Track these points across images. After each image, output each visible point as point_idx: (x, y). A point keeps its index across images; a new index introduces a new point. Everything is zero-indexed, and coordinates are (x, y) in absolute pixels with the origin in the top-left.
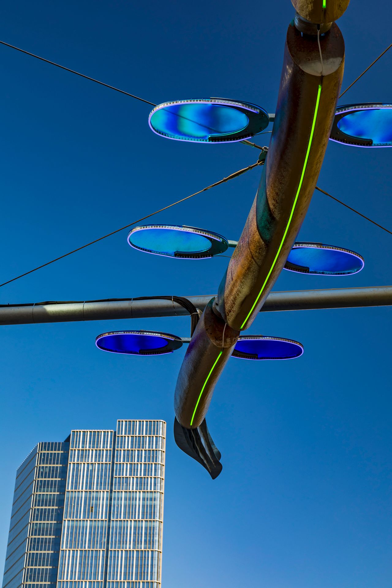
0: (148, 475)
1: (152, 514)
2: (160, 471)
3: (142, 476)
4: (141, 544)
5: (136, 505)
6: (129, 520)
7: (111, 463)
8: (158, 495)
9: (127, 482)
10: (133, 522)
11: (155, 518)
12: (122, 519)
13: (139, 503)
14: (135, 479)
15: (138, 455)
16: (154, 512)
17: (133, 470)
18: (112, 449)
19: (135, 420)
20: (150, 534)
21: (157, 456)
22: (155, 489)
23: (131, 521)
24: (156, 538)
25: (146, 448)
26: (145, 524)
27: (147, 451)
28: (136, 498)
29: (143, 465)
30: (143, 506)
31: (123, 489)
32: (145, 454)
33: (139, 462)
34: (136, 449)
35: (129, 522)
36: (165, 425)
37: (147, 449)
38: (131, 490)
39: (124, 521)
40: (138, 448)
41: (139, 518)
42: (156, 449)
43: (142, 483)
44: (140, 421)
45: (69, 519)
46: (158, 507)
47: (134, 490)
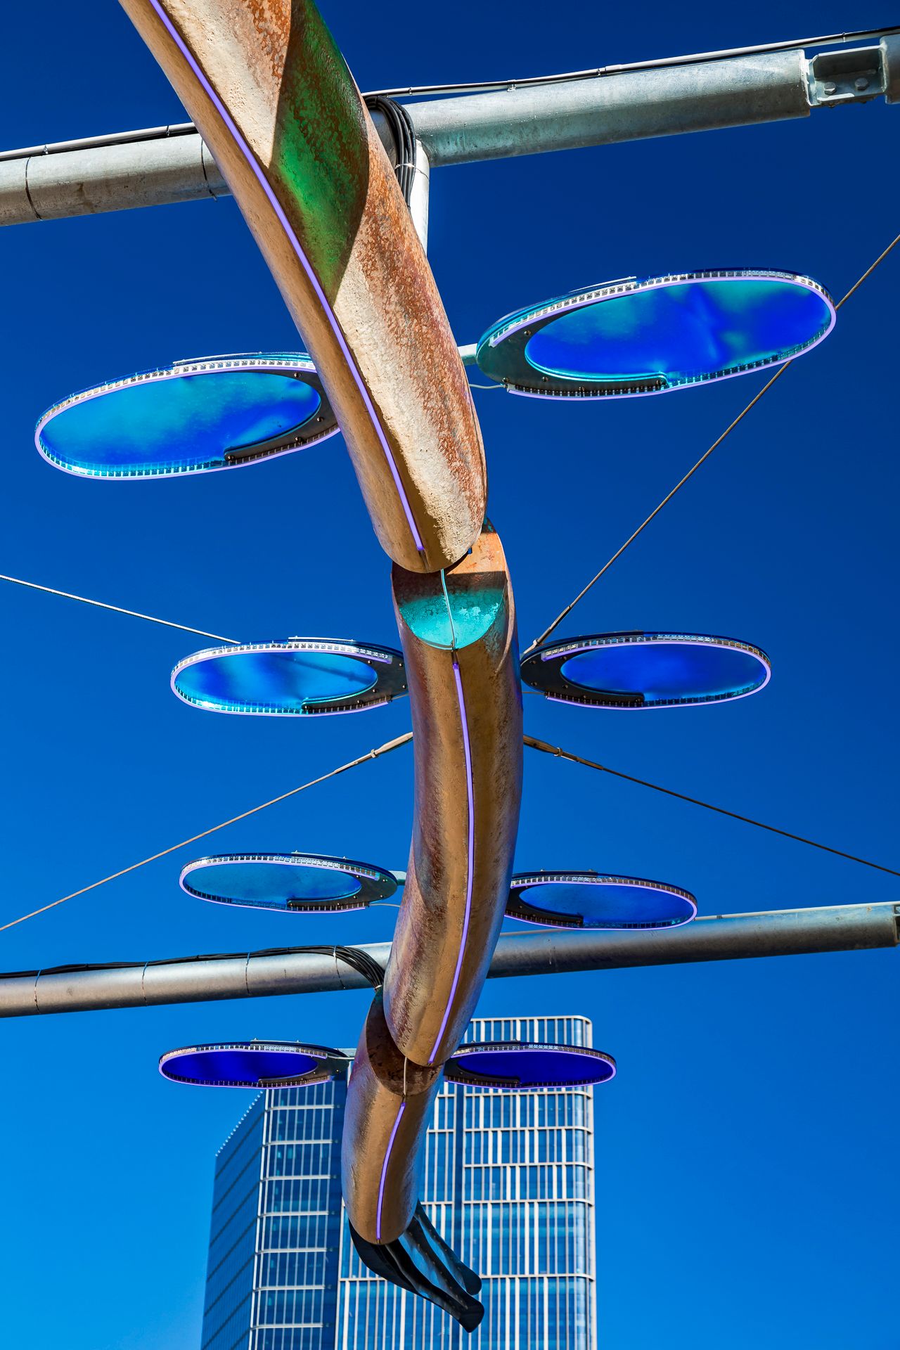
0: (552, 1160)
1: (567, 1261)
2: (580, 1147)
3: (536, 1162)
4: (542, 1338)
5: (523, 1239)
6: (507, 1277)
7: (454, 1130)
8: (578, 1211)
9: (496, 1180)
10: (517, 1281)
11: (575, 1271)
12: (489, 1275)
13: (531, 1233)
14: (518, 1171)
15: (523, 1110)
16: (571, 1255)
17: (512, 1147)
18: (455, 1095)
19: (511, 1019)
20: (563, 1311)
21: (571, 1110)
22: (570, 1195)
23: (513, 1280)
24: (580, 1323)
25: (542, 1090)
26: (549, 1286)
27: (546, 1098)
28: (523, 1221)
29: (536, 1134)
30: (543, 1240)
31: (487, 1198)
32: (542, 1105)
33: (525, 1126)
34: (518, 1094)
35: (508, 1282)
36: (590, 1028)
37: (545, 1091)
38: (509, 1200)
39: (495, 1279)
40: (521, 1091)
41: (532, 1271)
42: (569, 1092)
43: (535, 1182)
44: (523, 1022)
45: (354, 1278)
46: (581, 1241)
47: (518, 1200)
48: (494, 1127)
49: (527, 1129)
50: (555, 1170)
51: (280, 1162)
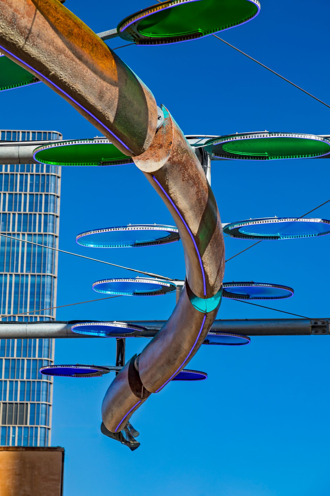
0: (36, 211)
1: (42, 266)
2: (52, 204)
3: (27, 212)
4: (26, 307)
5: (18, 253)
6: (8, 273)
8: (49, 239)
9: (4, 220)
10: (14, 276)
11: (46, 272)
13: (22, 250)
14: (17, 216)
15: (21, 182)
16: (45, 264)
17: (14, 202)
19: (17, 131)
20: (38, 293)
21: (49, 183)
22: (45, 230)
23: (11, 275)
24: (47, 300)
25: (32, 171)
26: (31, 279)
27: (35, 176)
28: (18, 243)
29: (28, 196)
30: (29, 254)
32: (32, 180)
33: (22, 191)
34: (19, 173)
35: (8, 276)
37: (34, 172)
38: (11, 231)
40: (21, 172)
41: (22, 271)
42: (48, 174)
43: (26, 222)
46: (50, 255)
47: (16, 232)
48: (4, 191)
49: (23, 193)
50: (38, 216)
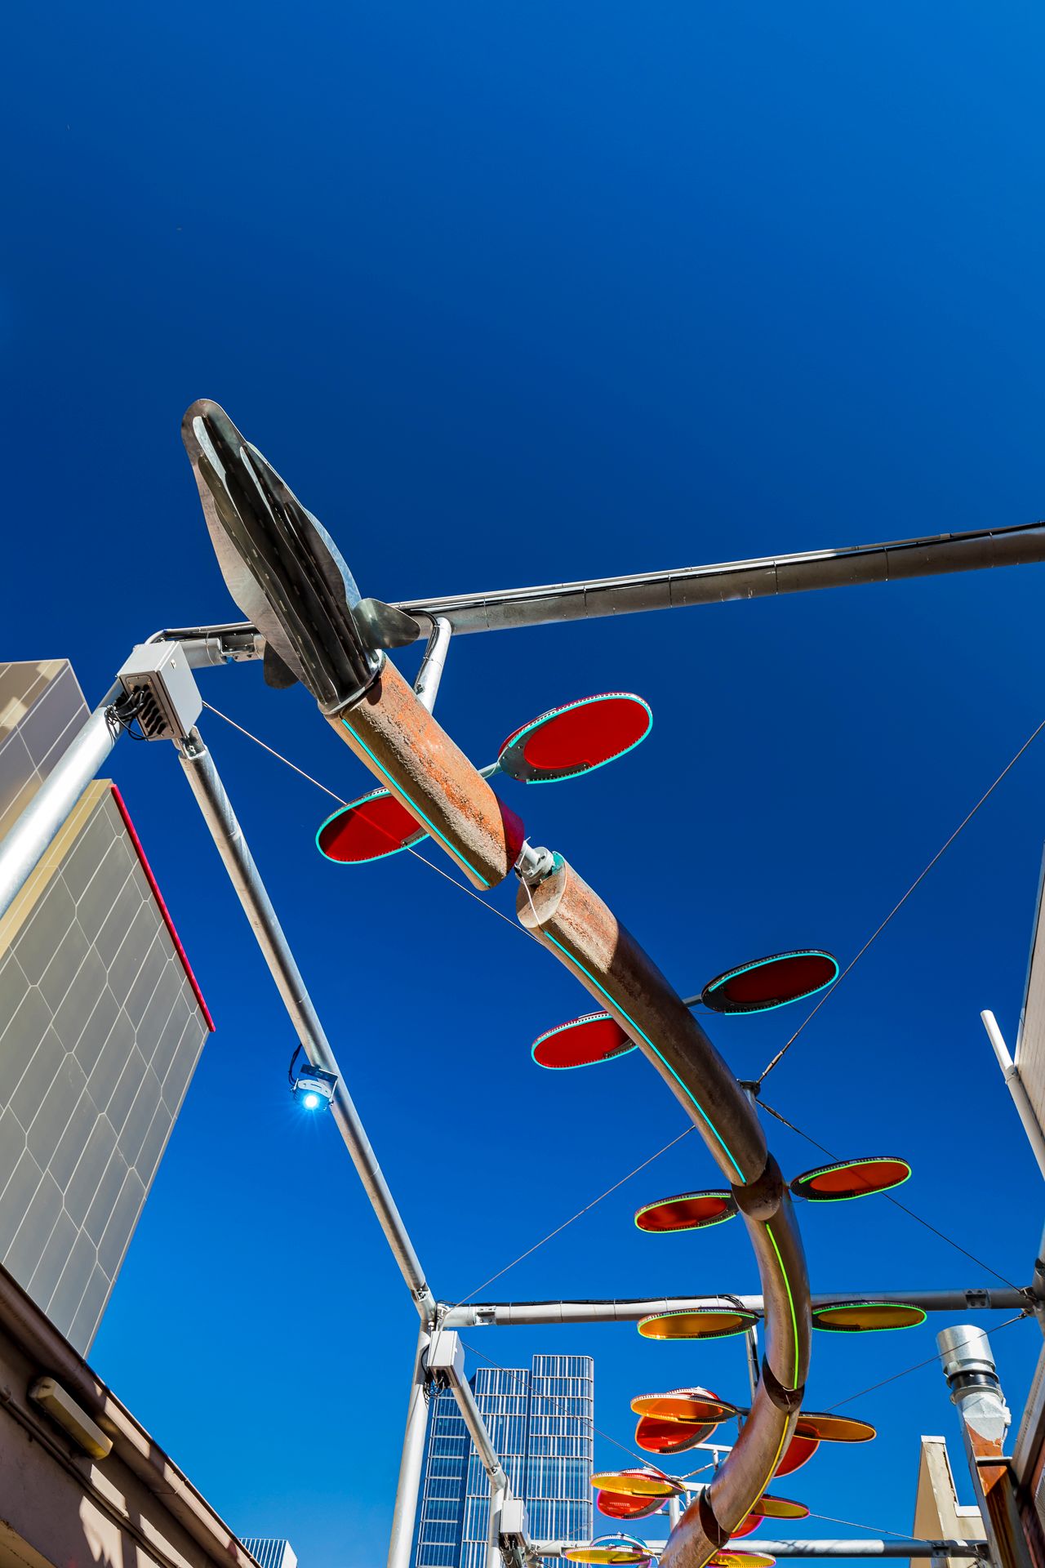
0: (573, 1435)
1: (579, 1492)
2: (587, 1428)
3: (565, 1435)
5: (558, 1478)
6: (549, 1499)
7: (526, 1415)
8: (585, 1463)
9: (546, 1444)
10: (554, 1502)
11: (583, 1498)
12: (541, 1498)
13: (562, 1475)
14: (556, 1439)
15: (560, 1406)
16: (581, 1489)
17: (554, 1426)
18: (527, 1396)
19: (555, 1356)
20: (577, 1520)
21: (583, 1407)
22: (581, 1455)
23: (552, 1501)
24: (585, 1528)
25: (569, 1395)
26: (570, 1506)
27: (571, 1400)
28: (558, 1467)
29: (566, 1419)
30: (567, 1479)
31: (541, 1454)
32: (569, 1404)
34: (557, 1397)
36: (592, 1363)
37: (571, 1396)
38: (551, 1456)
39: (543, 1501)
40: (559, 1396)
41: (562, 1497)
42: (582, 1398)
43: (565, 1446)
44: (561, 1358)
45: (474, 1496)
46: (586, 1480)
47: (556, 1456)
49: (561, 1416)
50: (574, 1439)
51: (441, 1427)
